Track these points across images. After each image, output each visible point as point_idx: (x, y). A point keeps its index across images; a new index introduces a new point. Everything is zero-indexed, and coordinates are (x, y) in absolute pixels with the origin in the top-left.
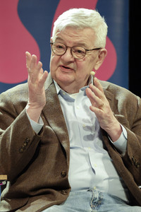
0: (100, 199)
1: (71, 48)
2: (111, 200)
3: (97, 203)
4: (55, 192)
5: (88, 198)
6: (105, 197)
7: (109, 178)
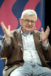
0: (34, 65)
1: (31, 21)
2: (38, 65)
3: (34, 66)
4: (20, 63)
5: (31, 65)
6: (36, 64)
7: (37, 59)
